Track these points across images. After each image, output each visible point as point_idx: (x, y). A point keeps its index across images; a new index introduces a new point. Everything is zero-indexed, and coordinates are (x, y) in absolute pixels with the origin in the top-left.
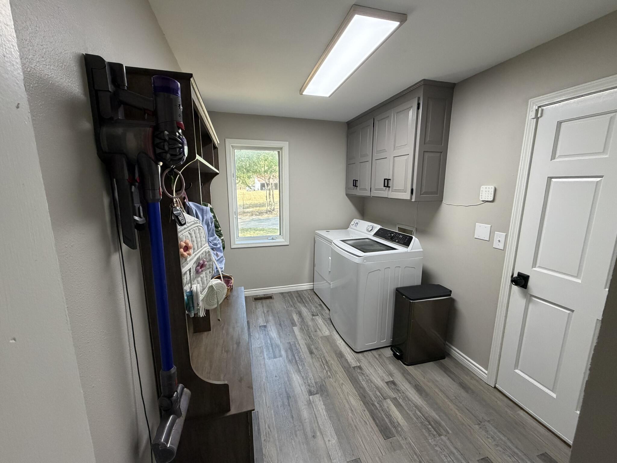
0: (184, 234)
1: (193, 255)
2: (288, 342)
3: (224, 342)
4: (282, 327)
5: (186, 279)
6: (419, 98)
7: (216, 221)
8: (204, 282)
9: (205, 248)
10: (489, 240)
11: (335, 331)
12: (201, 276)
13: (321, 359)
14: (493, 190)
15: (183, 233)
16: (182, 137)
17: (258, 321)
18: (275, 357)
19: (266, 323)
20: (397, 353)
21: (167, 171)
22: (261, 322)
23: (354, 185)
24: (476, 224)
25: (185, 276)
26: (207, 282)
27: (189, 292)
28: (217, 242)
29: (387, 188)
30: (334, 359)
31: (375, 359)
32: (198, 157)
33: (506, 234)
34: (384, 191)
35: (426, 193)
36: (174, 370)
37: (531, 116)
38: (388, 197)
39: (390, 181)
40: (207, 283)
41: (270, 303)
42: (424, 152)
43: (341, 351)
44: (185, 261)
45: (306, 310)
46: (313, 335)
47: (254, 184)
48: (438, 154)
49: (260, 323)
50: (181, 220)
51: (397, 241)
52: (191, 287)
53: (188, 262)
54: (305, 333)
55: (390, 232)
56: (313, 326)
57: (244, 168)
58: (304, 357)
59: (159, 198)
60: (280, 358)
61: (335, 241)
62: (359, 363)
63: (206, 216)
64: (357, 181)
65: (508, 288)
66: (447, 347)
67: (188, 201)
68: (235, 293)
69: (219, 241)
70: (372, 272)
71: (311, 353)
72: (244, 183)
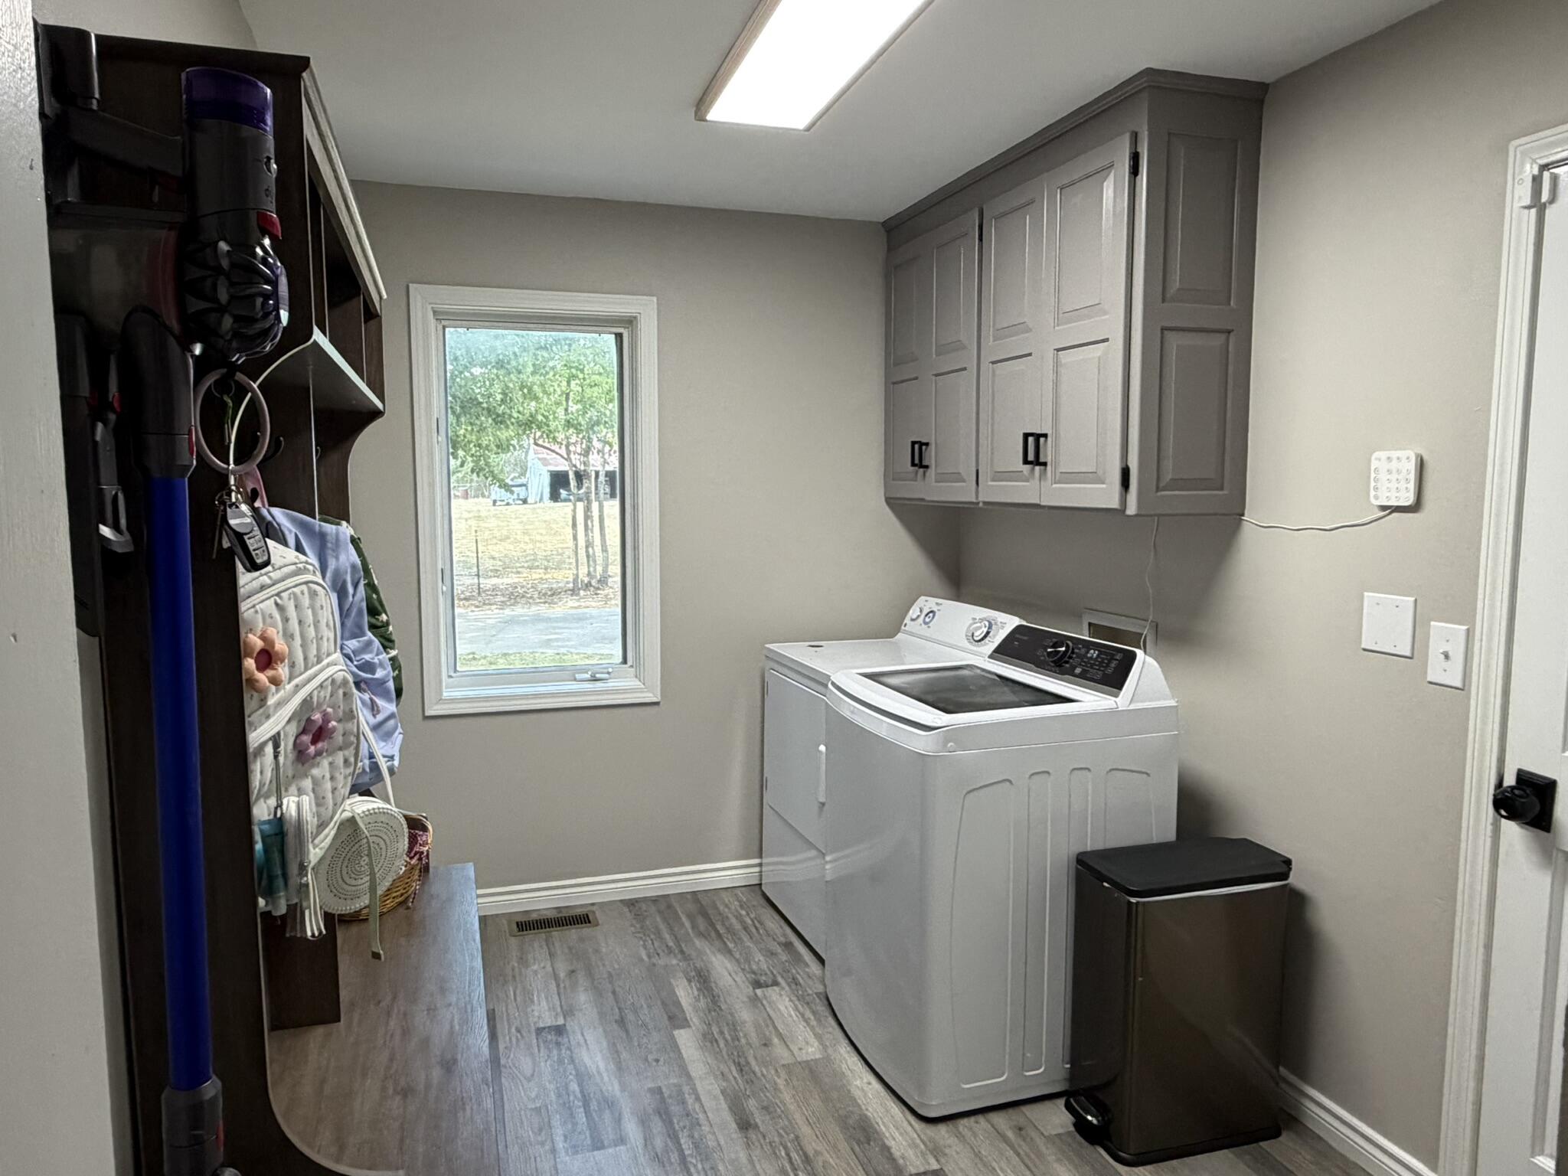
0: (261, 605)
1: (289, 687)
2: (650, 1086)
3: (391, 1060)
4: (627, 1031)
5: (261, 772)
6: (1135, 138)
7: (371, 587)
8: (324, 798)
9: (330, 668)
10: (1413, 653)
11: (844, 1042)
12: (315, 772)
13: (785, 1148)
14: (1411, 466)
15: (255, 602)
16: (275, 261)
17: (529, 1010)
18: (598, 1145)
19: (565, 1018)
20: (1089, 1118)
21: (210, 381)
22: (544, 1012)
23: (917, 461)
24: (1366, 594)
25: (258, 764)
26: (333, 798)
27: (269, 822)
28: (373, 659)
29: (1037, 468)
30: (835, 1147)
31: (1003, 1146)
32: (318, 336)
33: (1468, 630)
34: (1027, 481)
35: (1176, 484)
36: (212, 1088)
37: (1520, 198)
38: (1043, 504)
39: (1046, 441)
40: (335, 805)
41: (582, 940)
42: (1163, 329)
43: (866, 1116)
44: (261, 707)
45: (729, 965)
46: (756, 1058)
47: (523, 474)
48: (1217, 340)
49: (539, 1017)
50: (254, 550)
51: (1078, 671)
52: (280, 805)
53: (271, 710)
54: (724, 1053)
55: (1054, 640)
56: (757, 1026)
57: (483, 409)
58: (717, 1141)
59: (187, 463)
60: (618, 1148)
61: (839, 678)
62: (937, 1160)
63: (334, 560)
64: (927, 444)
65: (1489, 833)
66: (1283, 1085)
67: (267, 506)
68: (436, 886)
69: (378, 656)
70: (981, 787)
71: (745, 1125)
72: (482, 469)
